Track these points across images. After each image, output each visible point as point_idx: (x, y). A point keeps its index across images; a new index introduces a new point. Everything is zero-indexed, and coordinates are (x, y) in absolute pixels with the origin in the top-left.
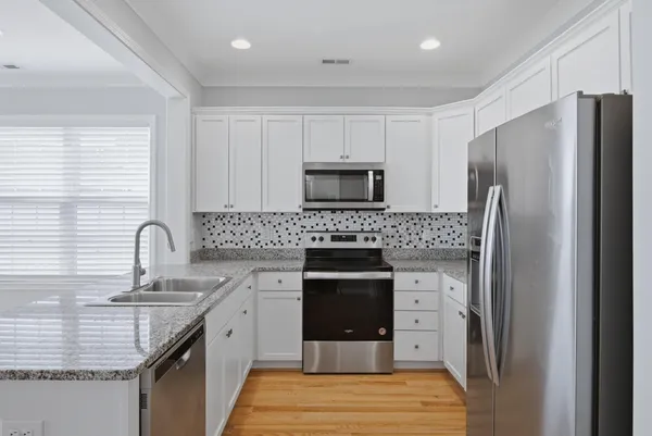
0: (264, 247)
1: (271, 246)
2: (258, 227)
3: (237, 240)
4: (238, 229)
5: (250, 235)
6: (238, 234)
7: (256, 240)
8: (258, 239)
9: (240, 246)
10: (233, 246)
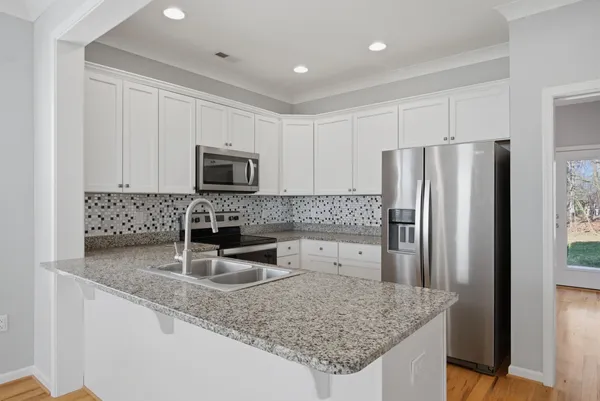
0: (138, 232)
1: (145, 230)
2: (132, 210)
3: (106, 226)
4: (107, 213)
5: (122, 218)
6: (108, 219)
7: (128, 225)
8: (130, 224)
9: (110, 233)
10: (101, 233)
